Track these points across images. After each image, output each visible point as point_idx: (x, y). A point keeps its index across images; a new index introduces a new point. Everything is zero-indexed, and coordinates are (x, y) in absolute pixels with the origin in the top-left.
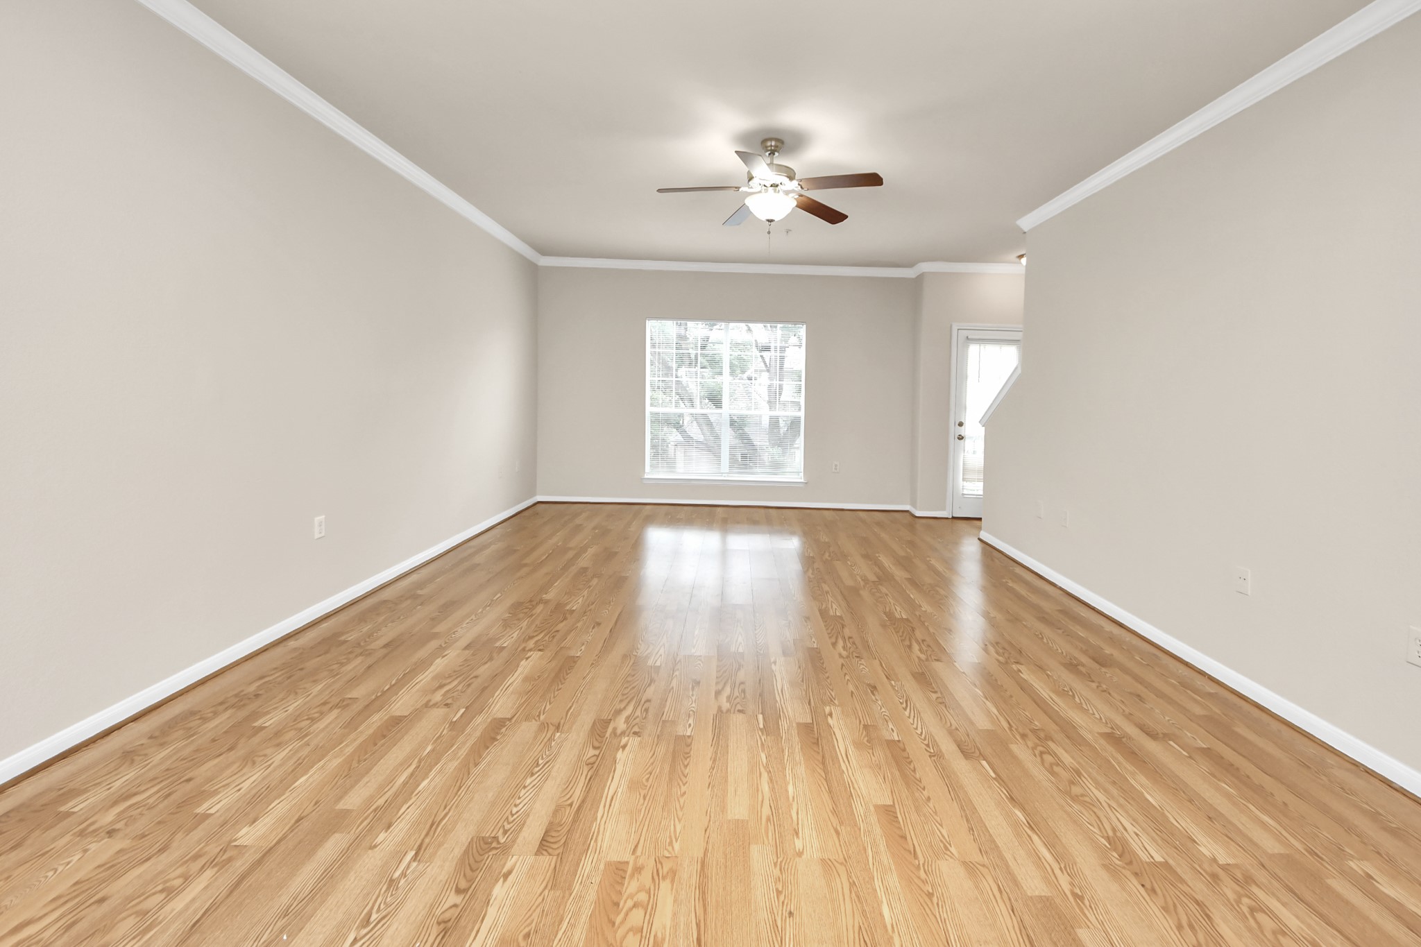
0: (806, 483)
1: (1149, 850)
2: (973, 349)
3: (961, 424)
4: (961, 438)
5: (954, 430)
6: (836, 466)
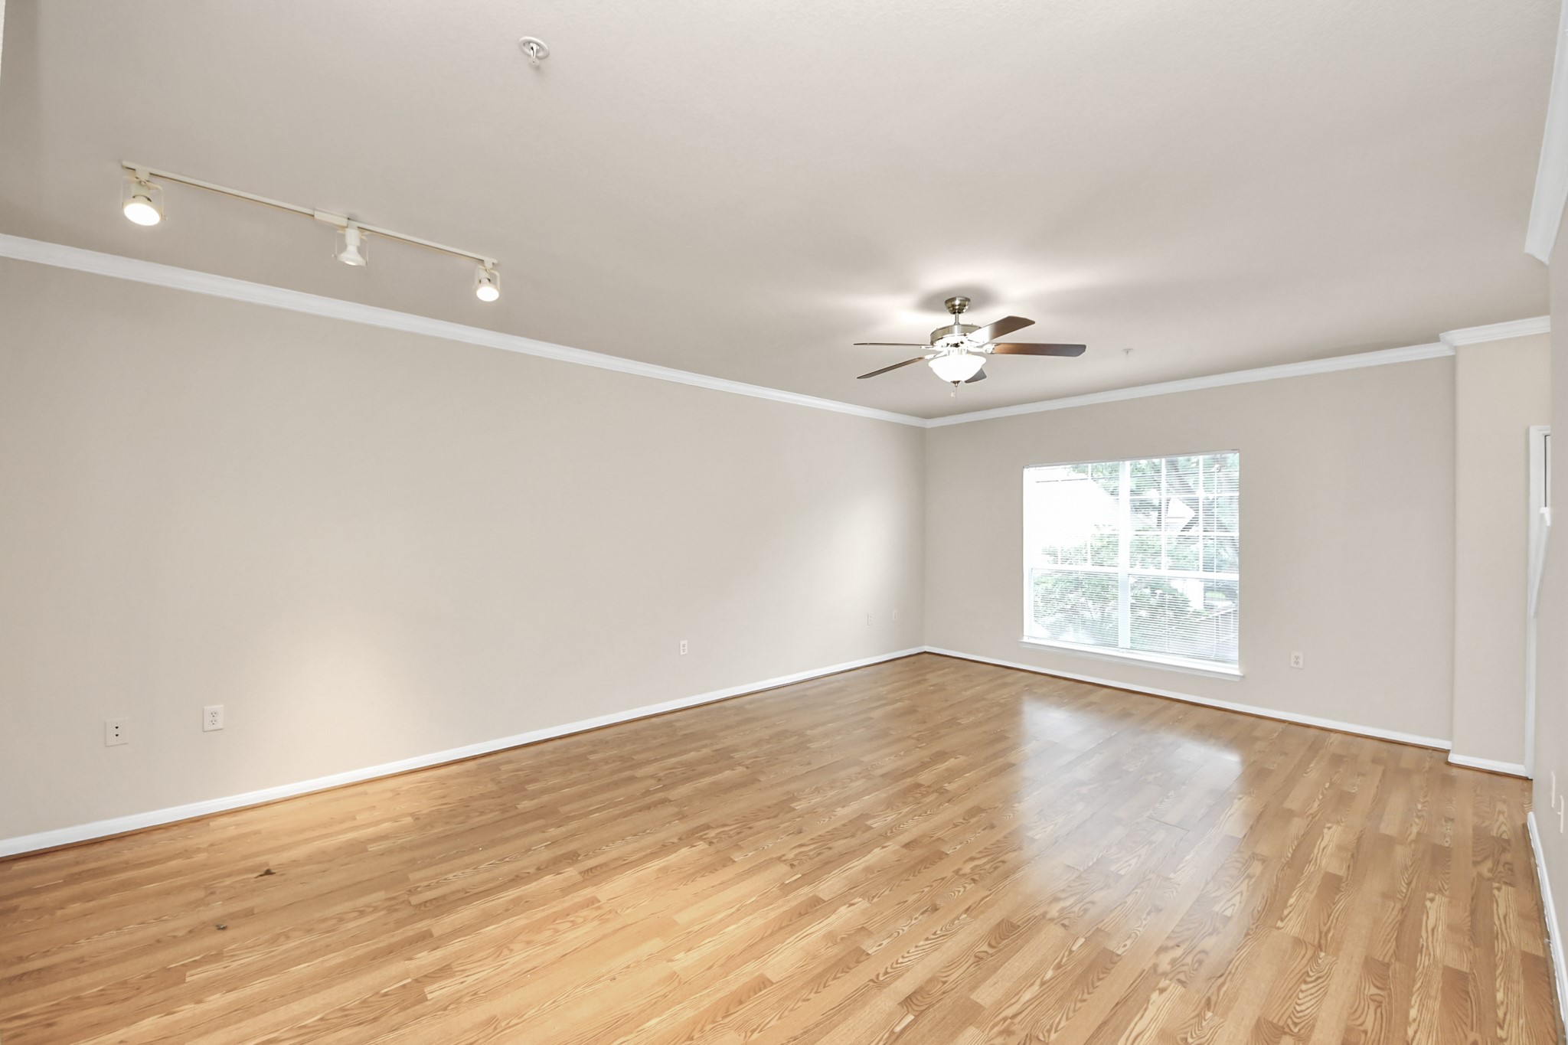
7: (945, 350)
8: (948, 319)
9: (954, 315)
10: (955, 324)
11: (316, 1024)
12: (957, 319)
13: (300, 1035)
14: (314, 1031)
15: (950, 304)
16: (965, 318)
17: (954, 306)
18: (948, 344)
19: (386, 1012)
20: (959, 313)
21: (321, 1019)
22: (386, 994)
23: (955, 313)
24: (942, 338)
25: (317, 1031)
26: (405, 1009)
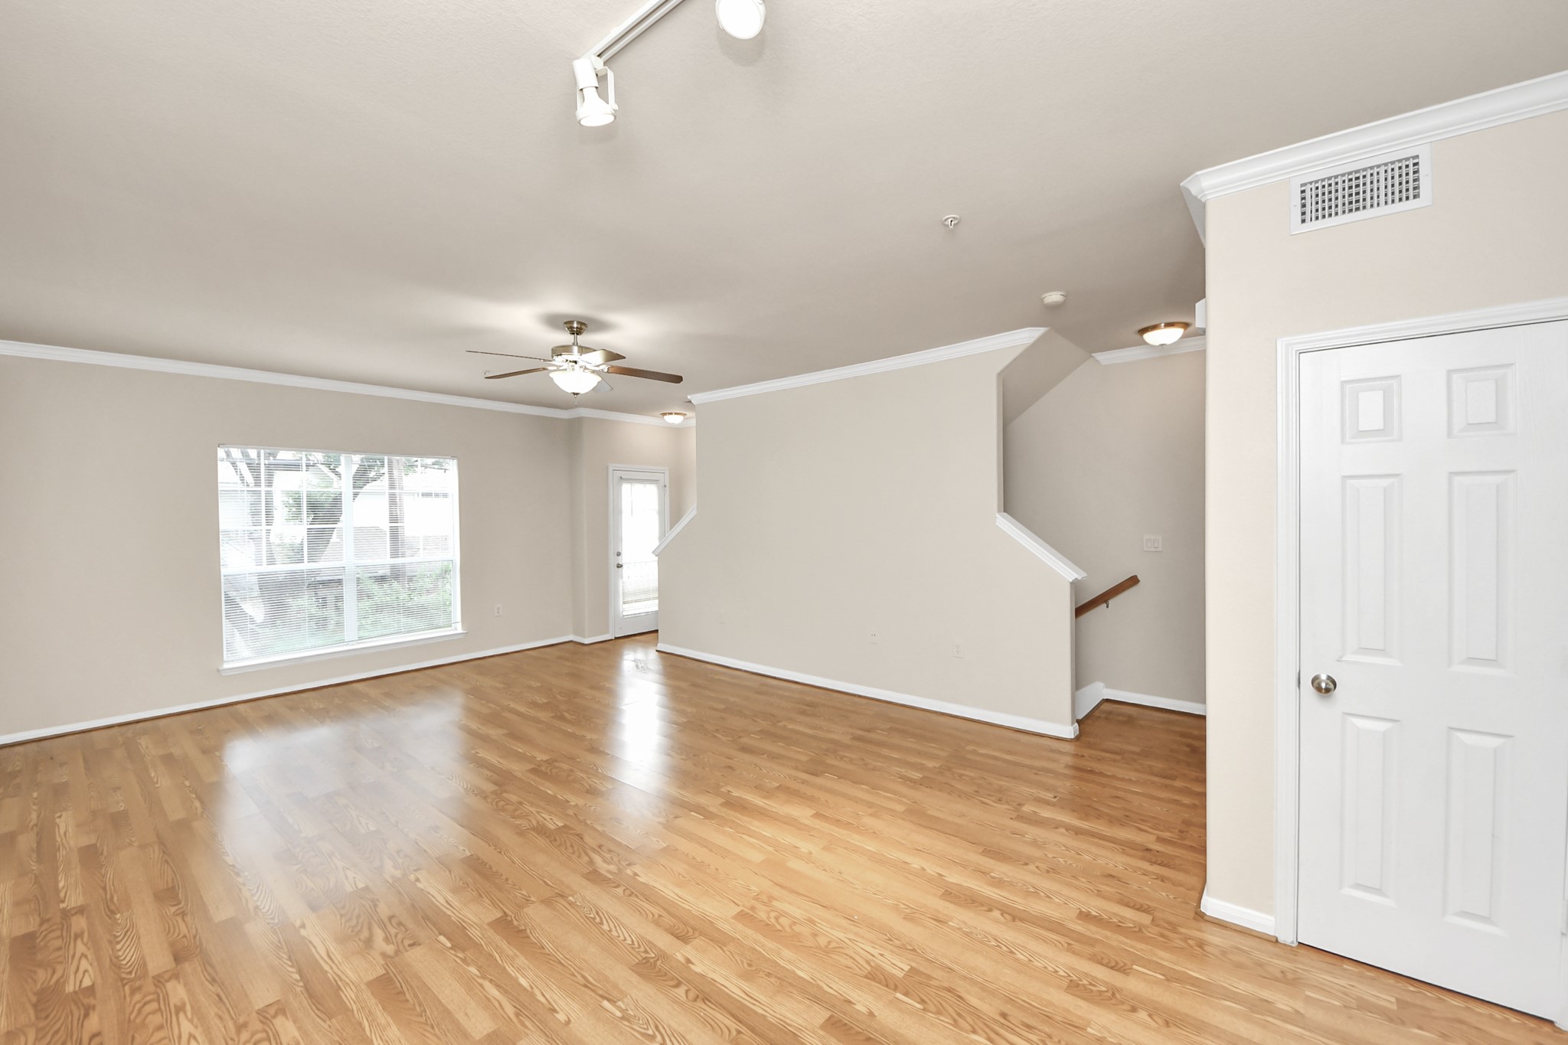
0: (467, 633)
1: (916, 775)
2: (626, 487)
3: (619, 554)
4: (619, 566)
5: (613, 561)
6: (498, 608)
7: (566, 365)
8: (566, 338)
9: (573, 336)
10: (574, 344)
11: (980, 1032)
12: (576, 339)
13: (997, 1034)
14: (988, 1026)
15: (569, 325)
16: (583, 339)
17: (572, 328)
18: (567, 361)
19: (938, 988)
20: (577, 334)
21: (974, 1032)
22: (923, 1001)
23: (573, 334)
24: (561, 355)
25: (986, 1025)
26: (929, 977)
